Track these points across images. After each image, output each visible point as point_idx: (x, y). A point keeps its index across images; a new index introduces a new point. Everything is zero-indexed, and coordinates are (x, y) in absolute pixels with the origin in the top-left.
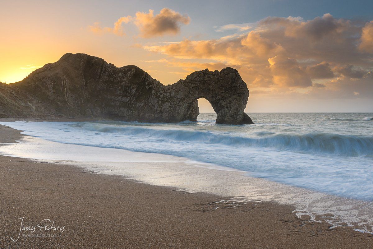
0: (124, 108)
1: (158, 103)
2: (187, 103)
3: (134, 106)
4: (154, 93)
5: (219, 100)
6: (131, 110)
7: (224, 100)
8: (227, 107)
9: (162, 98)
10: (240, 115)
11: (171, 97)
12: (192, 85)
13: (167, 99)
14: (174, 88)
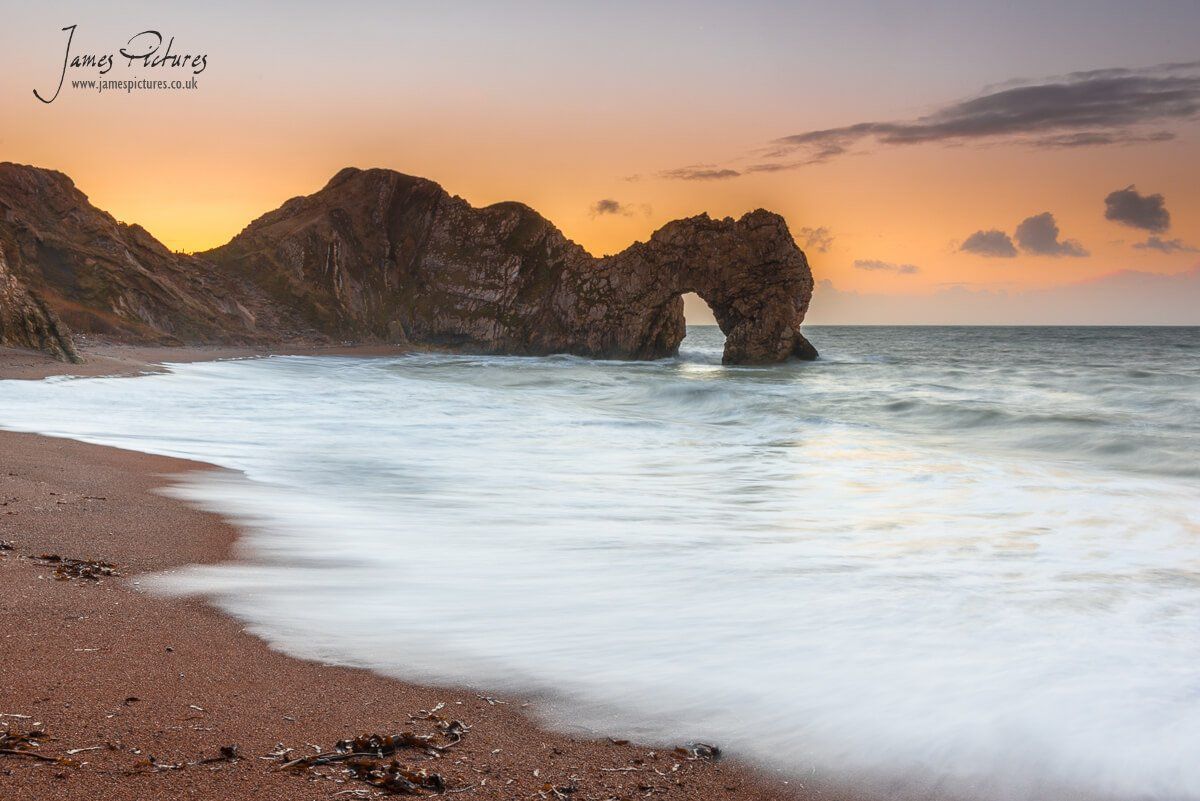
0: (487, 319)
1: (576, 305)
2: (651, 305)
3: (512, 312)
4: (567, 279)
5: (732, 299)
6: (505, 324)
7: (746, 300)
8: (752, 319)
9: (586, 293)
10: (784, 339)
11: (611, 290)
12: (665, 259)
13: (601, 296)
14: (619, 265)
